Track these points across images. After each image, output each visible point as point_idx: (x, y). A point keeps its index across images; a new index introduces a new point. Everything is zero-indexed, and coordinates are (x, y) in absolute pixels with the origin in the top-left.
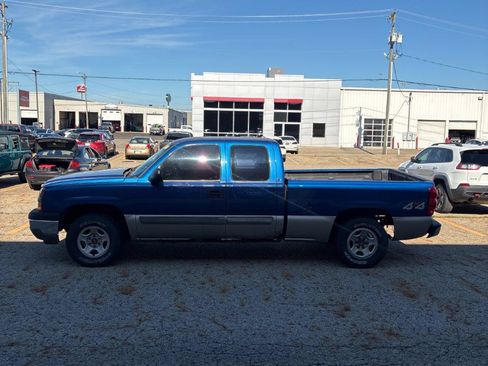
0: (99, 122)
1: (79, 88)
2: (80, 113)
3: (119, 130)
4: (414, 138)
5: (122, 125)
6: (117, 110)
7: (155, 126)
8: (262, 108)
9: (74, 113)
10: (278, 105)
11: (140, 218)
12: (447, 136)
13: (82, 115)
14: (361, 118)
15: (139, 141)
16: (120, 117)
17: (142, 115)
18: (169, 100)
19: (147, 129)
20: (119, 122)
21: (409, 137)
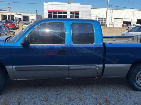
0: (15, 18)
1: (8, 8)
2: (8, 15)
3: (21, 21)
4: (113, 24)
5: (22, 19)
6: (20, 14)
7: (32, 20)
8: (67, 14)
9: (6, 15)
10: (71, 13)
11: (15, 67)
12: (123, 23)
13: (9, 16)
14: (97, 17)
15: (26, 24)
16: (21, 17)
17: (28, 16)
18: (37, 12)
19: (30, 21)
20: (21, 18)
21: (112, 23)
